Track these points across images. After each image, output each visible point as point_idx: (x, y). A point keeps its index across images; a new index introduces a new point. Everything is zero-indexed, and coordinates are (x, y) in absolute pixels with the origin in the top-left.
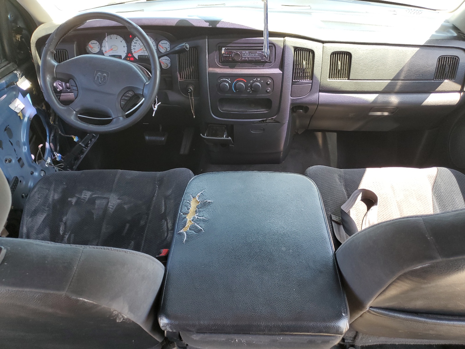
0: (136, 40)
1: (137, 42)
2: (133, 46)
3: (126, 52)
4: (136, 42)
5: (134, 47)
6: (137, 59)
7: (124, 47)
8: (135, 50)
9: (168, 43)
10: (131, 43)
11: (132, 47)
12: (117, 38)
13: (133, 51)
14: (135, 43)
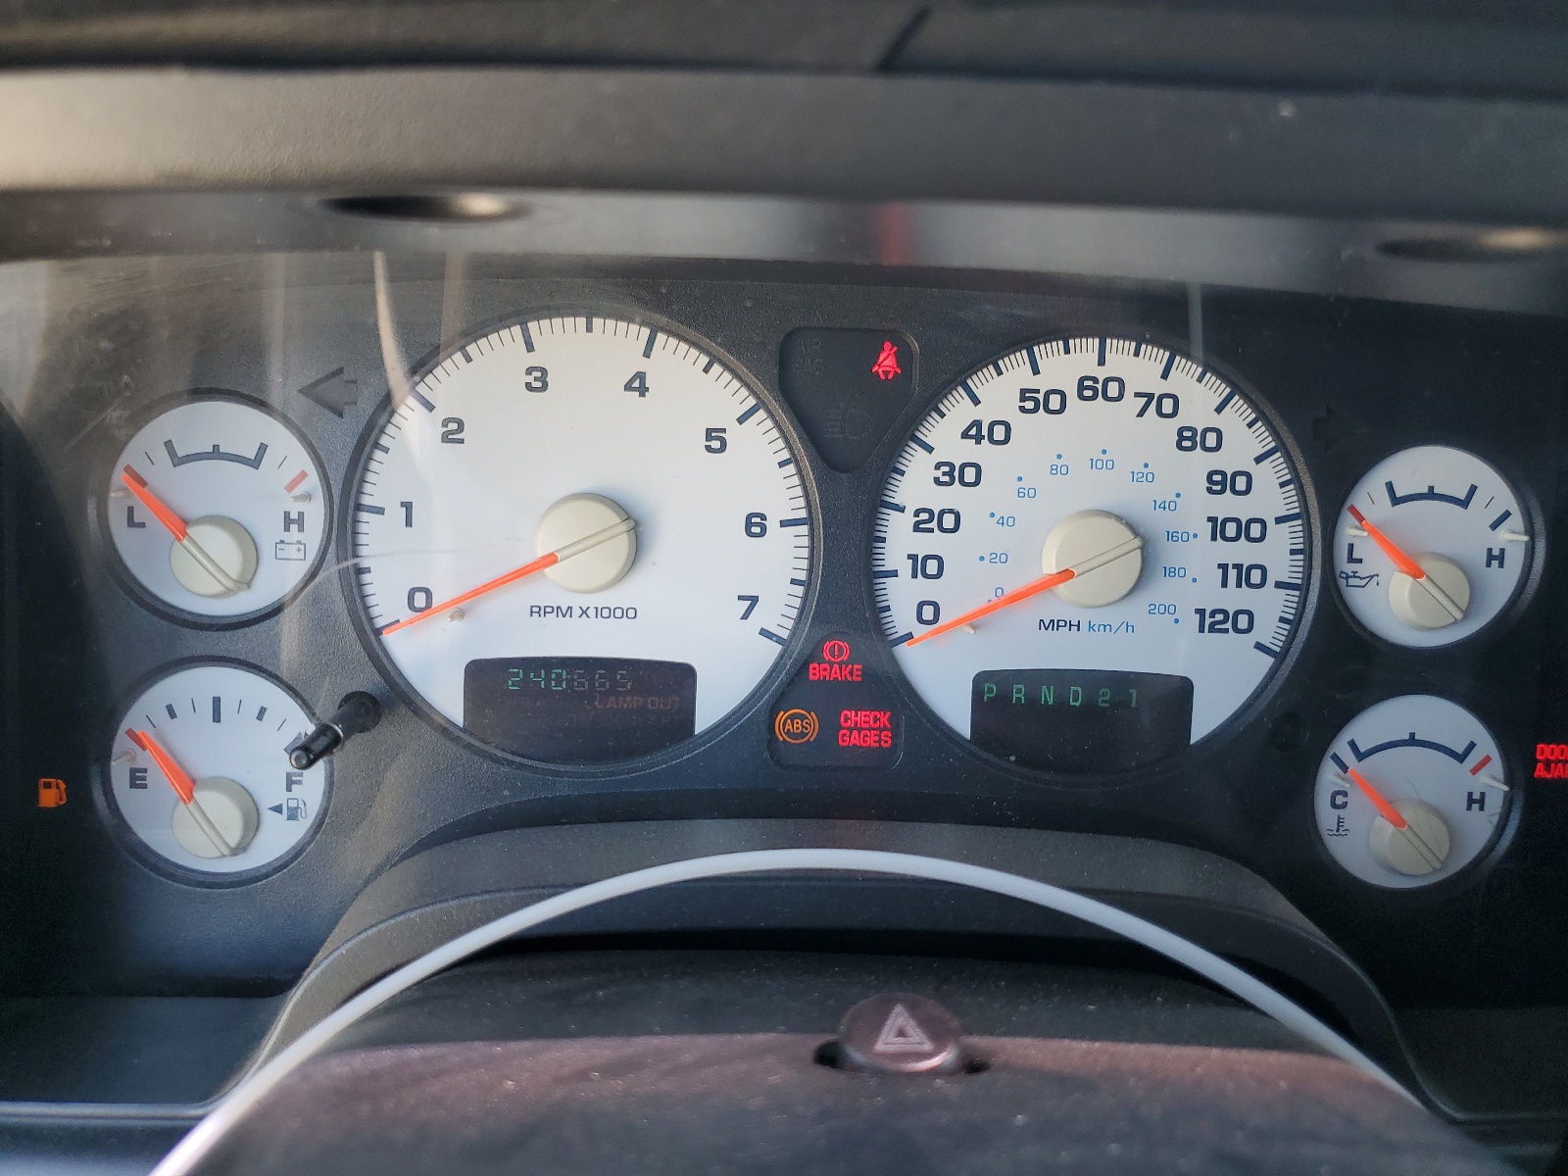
0: (974, 432)
1: (983, 453)
2: (908, 519)
3: (781, 608)
4: (962, 452)
5: (924, 545)
6: (966, 731)
7: (755, 525)
8: (925, 589)
9: (1495, 490)
10: (889, 467)
11: (899, 539)
12: (638, 384)
13: (901, 597)
14: (951, 474)
